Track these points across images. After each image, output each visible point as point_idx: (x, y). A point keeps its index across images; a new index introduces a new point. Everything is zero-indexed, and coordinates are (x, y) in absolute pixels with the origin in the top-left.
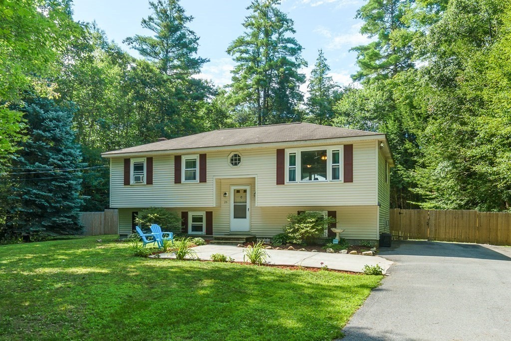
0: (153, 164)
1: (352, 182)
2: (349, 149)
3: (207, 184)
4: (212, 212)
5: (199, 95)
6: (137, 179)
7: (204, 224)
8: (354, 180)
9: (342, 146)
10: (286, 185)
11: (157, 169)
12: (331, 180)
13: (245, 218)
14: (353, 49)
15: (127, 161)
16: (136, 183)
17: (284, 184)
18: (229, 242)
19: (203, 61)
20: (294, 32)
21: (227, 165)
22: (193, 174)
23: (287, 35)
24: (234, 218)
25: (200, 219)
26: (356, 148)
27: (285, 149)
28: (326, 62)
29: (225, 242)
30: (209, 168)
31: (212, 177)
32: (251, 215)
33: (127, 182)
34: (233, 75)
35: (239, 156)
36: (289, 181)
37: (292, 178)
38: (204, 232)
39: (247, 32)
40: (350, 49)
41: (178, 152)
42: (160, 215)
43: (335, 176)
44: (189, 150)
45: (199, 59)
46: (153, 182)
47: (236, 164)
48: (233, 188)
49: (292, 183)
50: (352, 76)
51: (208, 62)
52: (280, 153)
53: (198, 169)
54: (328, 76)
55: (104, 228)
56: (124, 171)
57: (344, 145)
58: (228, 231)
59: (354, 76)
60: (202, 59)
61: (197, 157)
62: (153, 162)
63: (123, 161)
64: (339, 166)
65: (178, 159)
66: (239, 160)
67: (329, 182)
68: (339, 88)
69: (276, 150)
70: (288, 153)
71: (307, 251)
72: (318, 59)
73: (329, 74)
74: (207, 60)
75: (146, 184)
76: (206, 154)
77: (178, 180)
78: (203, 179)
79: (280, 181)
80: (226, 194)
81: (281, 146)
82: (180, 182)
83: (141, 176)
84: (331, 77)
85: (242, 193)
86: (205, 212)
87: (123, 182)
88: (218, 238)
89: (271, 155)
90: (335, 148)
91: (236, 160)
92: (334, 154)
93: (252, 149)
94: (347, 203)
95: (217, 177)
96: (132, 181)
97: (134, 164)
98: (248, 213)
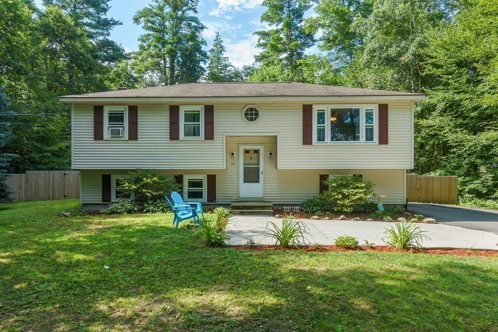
0: (138, 115)
1: (387, 144)
2: (384, 109)
3: (215, 142)
4: (215, 175)
5: (115, 56)
6: (115, 133)
7: (205, 189)
8: (389, 141)
9: (377, 106)
10: (314, 146)
11: (145, 121)
12: (365, 141)
13: (259, 182)
14: (256, 33)
15: (98, 110)
16: (112, 137)
17: (311, 144)
18: (256, 212)
19: (115, 23)
20: (196, 12)
21: (241, 120)
22: (192, 129)
23: (190, 13)
24: (245, 182)
25: (199, 184)
26: (392, 108)
27: (313, 105)
28: (223, 44)
29: (250, 212)
30: (217, 123)
31: (222, 134)
32: (264, 178)
33: (98, 135)
34: (140, 43)
35: (256, 110)
36: (318, 141)
37: (321, 138)
38: (205, 198)
39: (152, 5)
40: (254, 32)
41: (176, 101)
42: (159, 180)
43: (369, 138)
44: (191, 100)
45: (111, 21)
46: (138, 137)
47: (251, 120)
48: (242, 148)
49: (321, 143)
50: (256, 57)
51: (120, 25)
52: (307, 110)
53: (202, 123)
54: (224, 56)
55: (25, 193)
56: (94, 122)
57: (379, 105)
58: (237, 198)
59: (258, 56)
60: (114, 21)
61: (200, 109)
62: (138, 111)
63: (92, 109)
64: (373, 126)
65: (174, 110)
66: (257, 114)
67: (362, 144)
68: (232, 67)
69: (302, 105)
70: (315, 110)
71: (363, 220)
72: (215, 41)
73: (225, 55)
74: (120, 22)
75: (127, 139)
76: (213, 106)
77: (174, 135)
78: (209, 136)
79: (307, 140)
80: (233, 154)
81: (307, 101)
82: (178, 139)
83: (121, 129)
84: (228, 58)
85: (251, 153)
86: (206, 176)
87: (93, 136)
88: (236, 206)
89: (295, 110)
90: (369, 107)
91: (252, 114)
92: (367, 114)
93: (273, 103)
94: (381, 166)
95: (227, 134)
96: (107, 135)
97: (109, 113)
98: (261, 177)
